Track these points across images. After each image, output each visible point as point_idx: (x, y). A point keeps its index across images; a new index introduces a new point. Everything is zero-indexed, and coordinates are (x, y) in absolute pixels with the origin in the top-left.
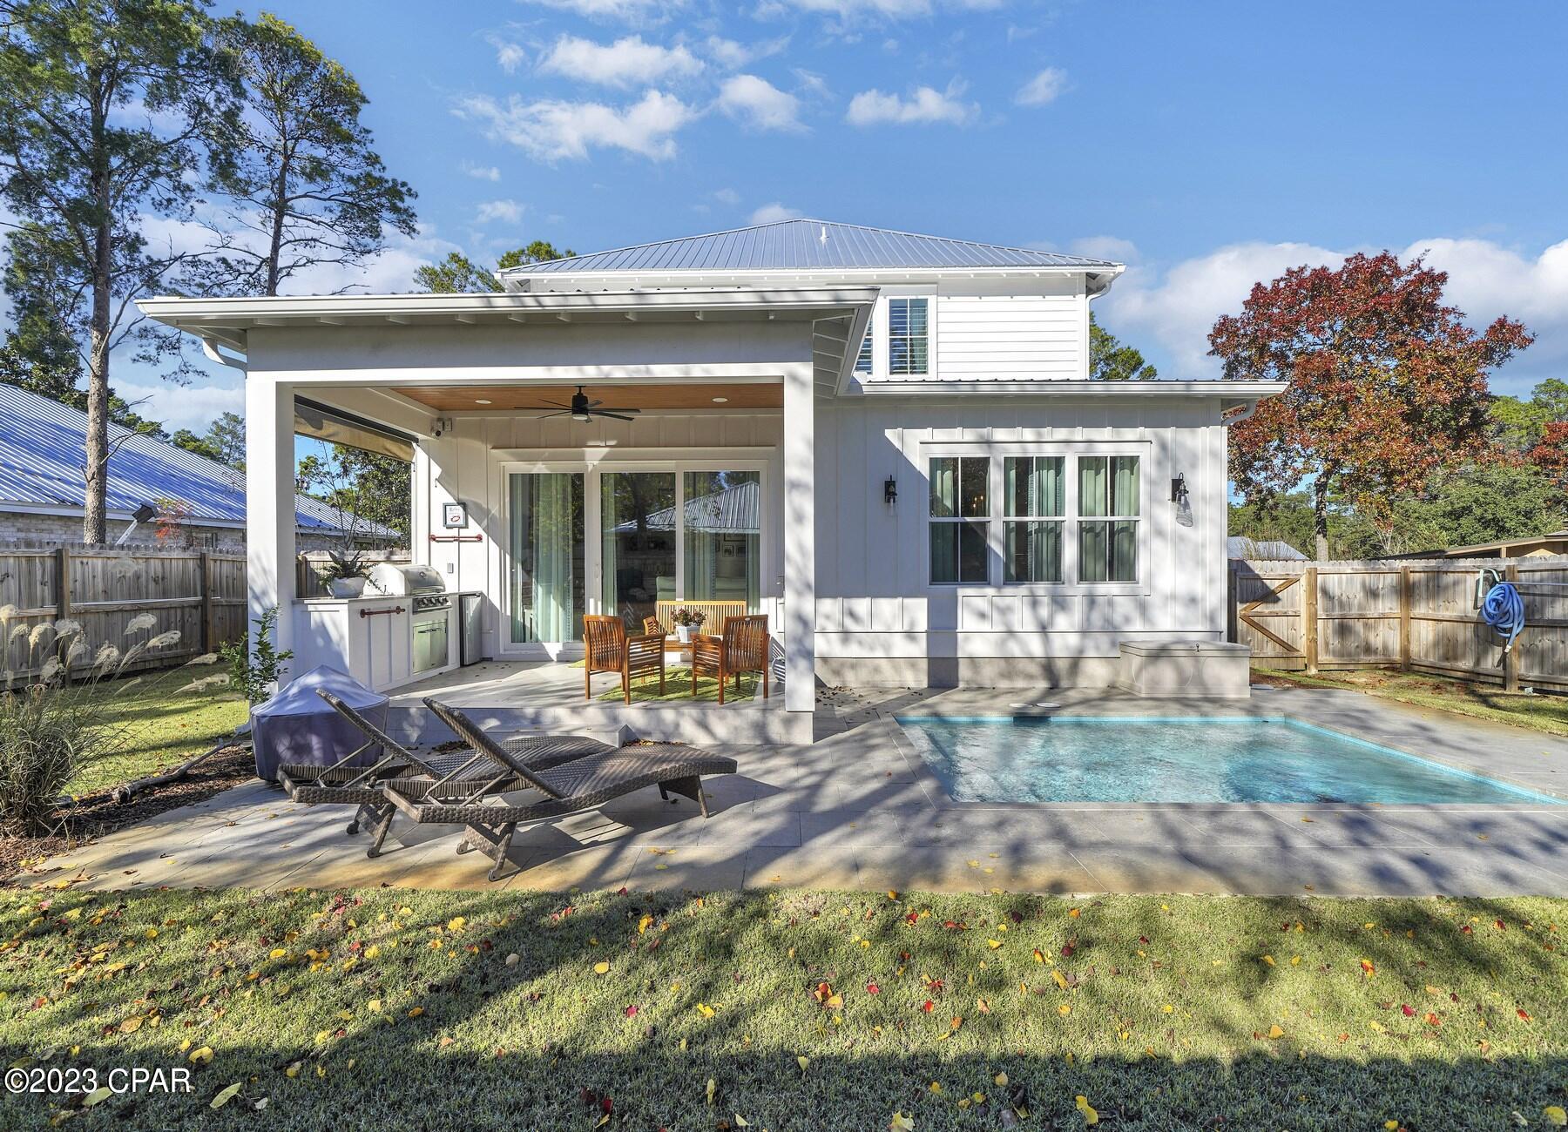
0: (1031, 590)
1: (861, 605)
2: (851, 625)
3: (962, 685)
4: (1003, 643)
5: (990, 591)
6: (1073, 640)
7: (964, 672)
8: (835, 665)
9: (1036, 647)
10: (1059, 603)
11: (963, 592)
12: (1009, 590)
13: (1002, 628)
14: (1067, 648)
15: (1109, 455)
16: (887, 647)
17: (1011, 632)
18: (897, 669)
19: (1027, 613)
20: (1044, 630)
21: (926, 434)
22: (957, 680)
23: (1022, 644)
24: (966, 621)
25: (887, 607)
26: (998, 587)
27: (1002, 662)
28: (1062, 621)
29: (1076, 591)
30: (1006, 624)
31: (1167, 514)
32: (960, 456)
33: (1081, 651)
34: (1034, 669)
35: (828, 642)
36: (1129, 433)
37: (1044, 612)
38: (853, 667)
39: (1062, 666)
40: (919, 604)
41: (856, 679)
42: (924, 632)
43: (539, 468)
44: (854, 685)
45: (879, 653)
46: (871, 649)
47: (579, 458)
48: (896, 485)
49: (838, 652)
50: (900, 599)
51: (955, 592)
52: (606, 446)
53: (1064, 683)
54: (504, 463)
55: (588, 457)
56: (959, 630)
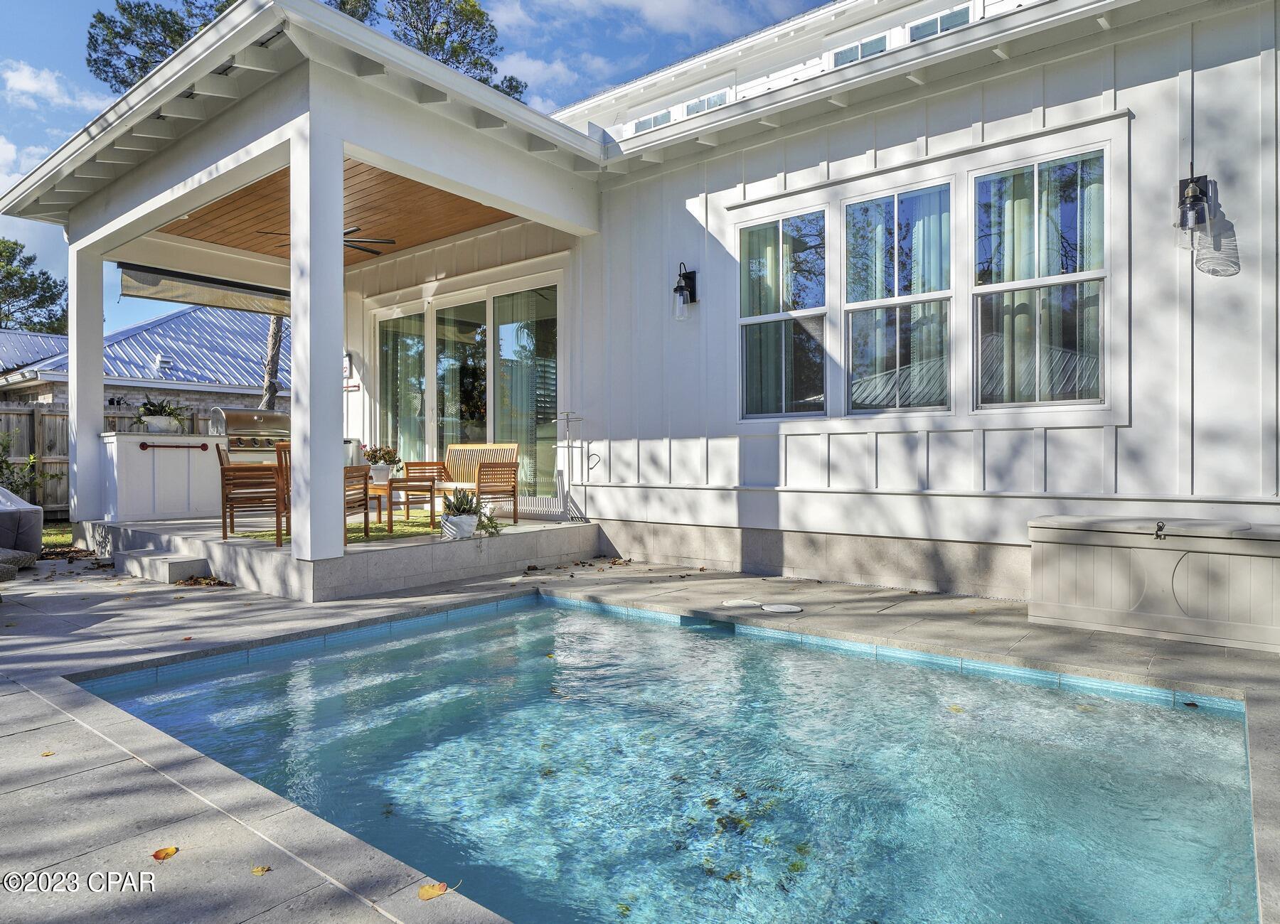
1: (662, 447)
2: (653, 478)
4: (855, 512)
6: (978, 511)
7: (792, 553)
8: (638, 531)
9: (909, 519)
11: (790, 427)
12: (855, 424)
13: (854, 486)
15: (1037, 162)
16: (695, 510)
18: (707, 540)
19: (897, 461)
20: (923, 492)
21: (733, 195)
22: (781, 565)
25: (696, 448)
26: (840, 421)
29: (972, 421)
32: (780, 219)
33: (994, 531)
35: (626, 497)
38: (655, 533)
39: (960, 556)
40: (731, 446)
41: (659, 552)
42: (735, 489)
43: (396, 312)
44: (657, 560)
45: (685, 518)
46: (675, 511)
47: (419, 296)
48: (699, 278)
49: (638, 513)
50: (703, 441)
51: (778, 429)
52: (437, 280)
53: (964, 586)
54: (373, 312)
55: (424, 295)
56: (782, 487)
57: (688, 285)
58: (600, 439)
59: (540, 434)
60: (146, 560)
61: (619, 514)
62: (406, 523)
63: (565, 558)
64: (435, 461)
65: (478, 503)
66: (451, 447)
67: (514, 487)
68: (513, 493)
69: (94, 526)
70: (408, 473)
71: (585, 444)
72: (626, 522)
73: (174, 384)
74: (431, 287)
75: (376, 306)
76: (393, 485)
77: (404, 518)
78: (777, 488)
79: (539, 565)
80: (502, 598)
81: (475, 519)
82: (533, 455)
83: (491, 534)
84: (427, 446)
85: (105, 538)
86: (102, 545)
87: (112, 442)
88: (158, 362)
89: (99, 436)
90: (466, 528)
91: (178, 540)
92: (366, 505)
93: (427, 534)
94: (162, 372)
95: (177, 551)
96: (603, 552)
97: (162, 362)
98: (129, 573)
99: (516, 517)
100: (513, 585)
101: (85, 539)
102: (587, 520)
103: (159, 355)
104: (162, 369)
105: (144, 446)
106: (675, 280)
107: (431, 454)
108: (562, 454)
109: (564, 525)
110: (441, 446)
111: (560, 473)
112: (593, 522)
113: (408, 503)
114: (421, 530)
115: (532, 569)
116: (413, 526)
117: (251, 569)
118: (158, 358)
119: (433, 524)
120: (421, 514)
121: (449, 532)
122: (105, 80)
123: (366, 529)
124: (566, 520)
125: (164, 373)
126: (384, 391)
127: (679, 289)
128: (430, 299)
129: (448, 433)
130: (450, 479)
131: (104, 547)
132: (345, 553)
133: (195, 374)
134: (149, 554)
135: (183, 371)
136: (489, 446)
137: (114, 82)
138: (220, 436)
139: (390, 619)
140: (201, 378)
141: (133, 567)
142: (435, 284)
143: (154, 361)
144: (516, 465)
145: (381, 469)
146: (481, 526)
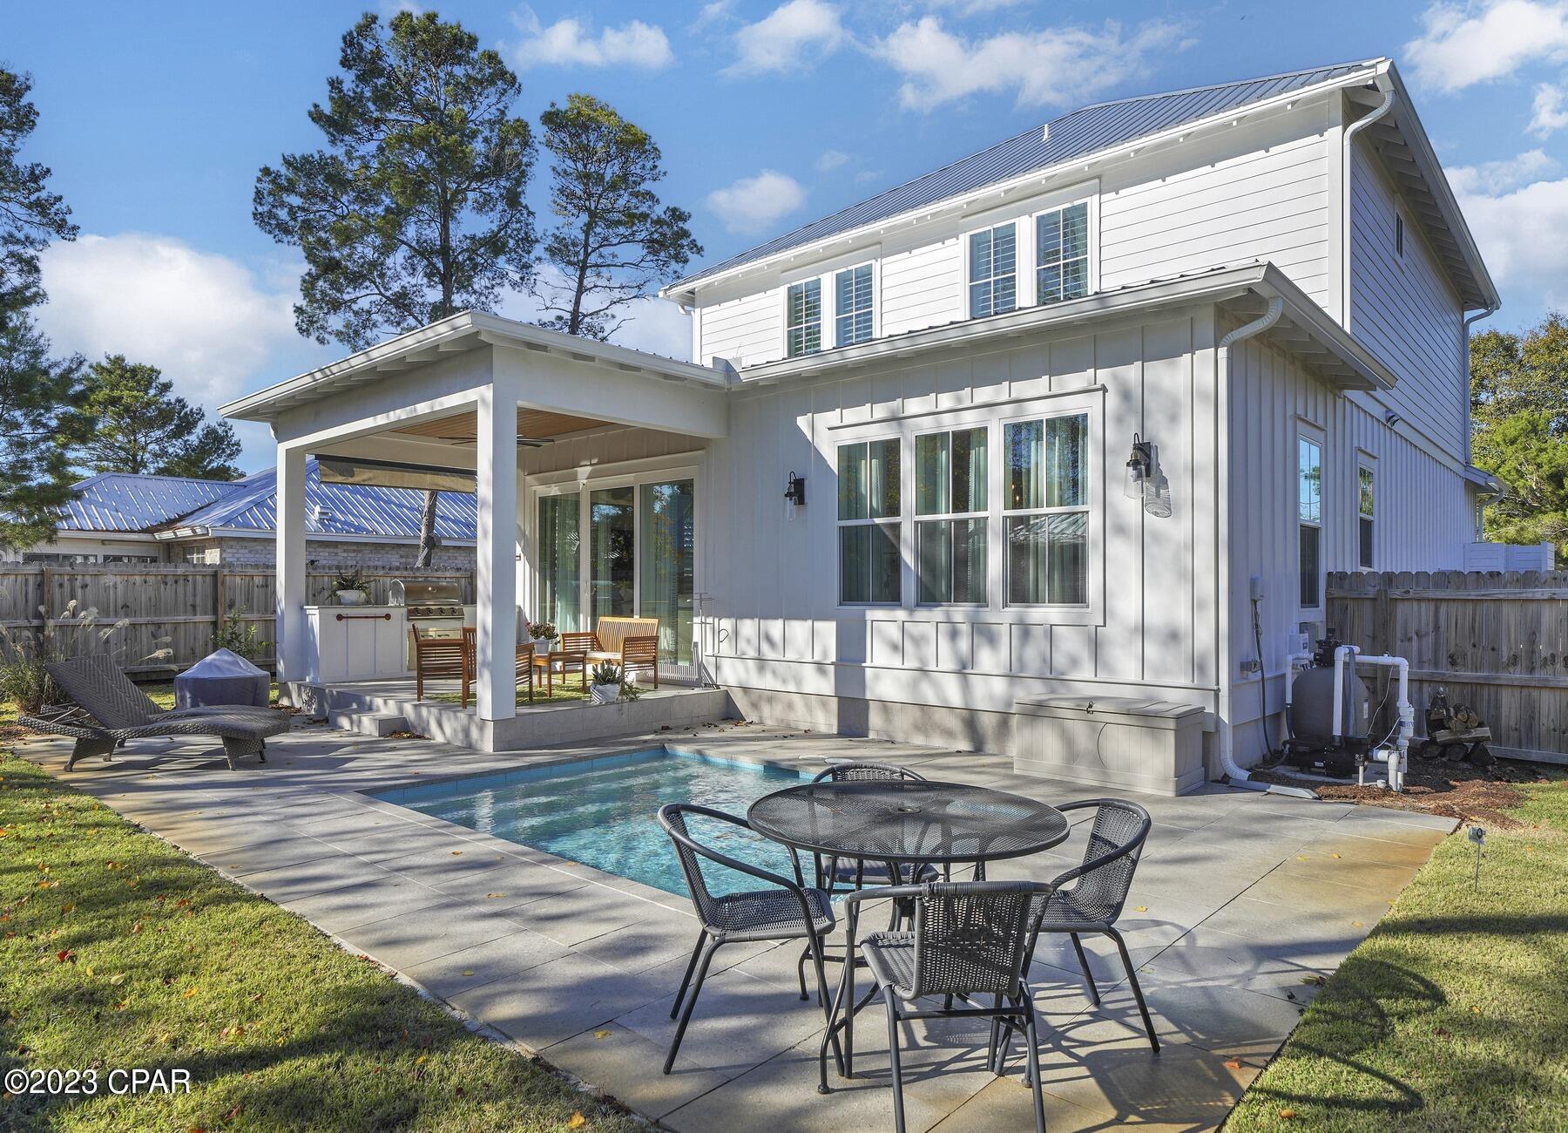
0: (948, 614)
1: (775, 627)
2: (768, 652)
3: (872, 735)
4: (914, 686)
5: (901, 614)
6: (999, 686)
7: (875, 719)
8: (754, 697)
9: (952, 692)
10: (983, 632)
11: (874, 614)
12: (922, 614)
13: (915, 665)
14: (991, 697)
15: (1044, 417)
16: (798, 682)
17: (923, 671)
18: (808, 707)
19: (944, 644)
20: (963, 669)
21: (832, 417)
22: (867, 729)
23: (937, 686)
24: (878, 655)
25: (799, 629)
26: (911, 611)
27: (916, 710)
28: (988, 660)
29: (1003, 616)
30: (922, 660)
31: (1128, 500)
32: (868, 441)
33: (1009, 703)
34: (954, 723)
35: (747, 669)
36: (1075, 381)
37: (964, 644)
38: (769, 700)
39: (988, 722)
40: (828, 630)
41: (771, 716)
42: (832, 664)
43: (554, 491)
44: (769, 723)
45: (792, 688)
46: (784, 681)
47: (574, 478)
48: (806, 483)
49: (755, 681)
50: (810, 622)
51: (864, 615)
52: (591, 465)
53: (990, 746)
54: (534, 488)
55: (579, 477)
56: (868, 663)
57: (798, 491)
58: (728, 617)
59: (681, 603)
60: (355, 717)
61: (740, 682)
62: (560, 687)
63: (695, 720)
64: (589, 631)
65: (623, 672)
66: (602, 619)
67: (654, 657)
68: (654, 662)
69: (299, 687)
70: (564, 646)
71: (716, 620)
72: (746, 689)
73: (333, 536)
74: (583, 472)
75: (535, 483)
76: (552, 657)
77: (560, 682)
78: (864, 665)
79: (671, 725)
80: (634, 751)
81: (618, 687)
82: (674, 626)
83: (632, 700)
84: (581, 616)
85: (311, 698)
86: (309, 703)
87: (314, 615)
88: (316, 513)
89: (302, 608)
90: (610, 695)
91: (379, 701)
92: (530, 671)
93: (579, 698)
94: (321, 523)
95: (378, 710)
96: (730, 714)
97: (320, 513)
98: (341, 727)
99: (656, 682)
100: (646, 741)
101: (290, 697)
102: (718, 687)
103: (318, 507)
104: (321, 521)
105: (340, 617)
106: (785, 487)
107: (585, 624)
108: (697, 629)
109: (697, 691)
110: (594, 614)
111: (696, 644)
112: (722, 688)
113: (564, 672)
114: (574, 694)
115: (665, 728)
116: (568, 690)
117: (440, 725)
118: (317, 509)
119: (585, 689)
120: (574, 679)
121: (596, 699)
122: (270, 232)
123: (531, 693)
124: (699, 686)
125: (323, 524)
126: (543, 559)
127: (789, 495)
128: (585, 481)
129: (600, 606)
130: (601, 649)
131: (310, 706)
132: (517, 715)
133: (351, 525)
134: (356, 712)
135: (340, 521)
136: (636, 619)
137: (277, 232)
138: (400, 606)
139: (551, 764)
140: (359, 529)
141: (344, 722)
142: (589, 469)
143: (313, 513)
144: (656, 638)
145: (542, 643)
146: (623, 692)
